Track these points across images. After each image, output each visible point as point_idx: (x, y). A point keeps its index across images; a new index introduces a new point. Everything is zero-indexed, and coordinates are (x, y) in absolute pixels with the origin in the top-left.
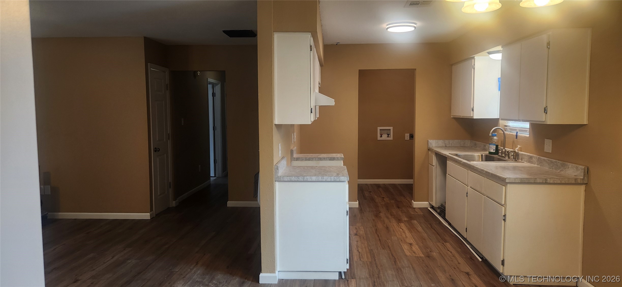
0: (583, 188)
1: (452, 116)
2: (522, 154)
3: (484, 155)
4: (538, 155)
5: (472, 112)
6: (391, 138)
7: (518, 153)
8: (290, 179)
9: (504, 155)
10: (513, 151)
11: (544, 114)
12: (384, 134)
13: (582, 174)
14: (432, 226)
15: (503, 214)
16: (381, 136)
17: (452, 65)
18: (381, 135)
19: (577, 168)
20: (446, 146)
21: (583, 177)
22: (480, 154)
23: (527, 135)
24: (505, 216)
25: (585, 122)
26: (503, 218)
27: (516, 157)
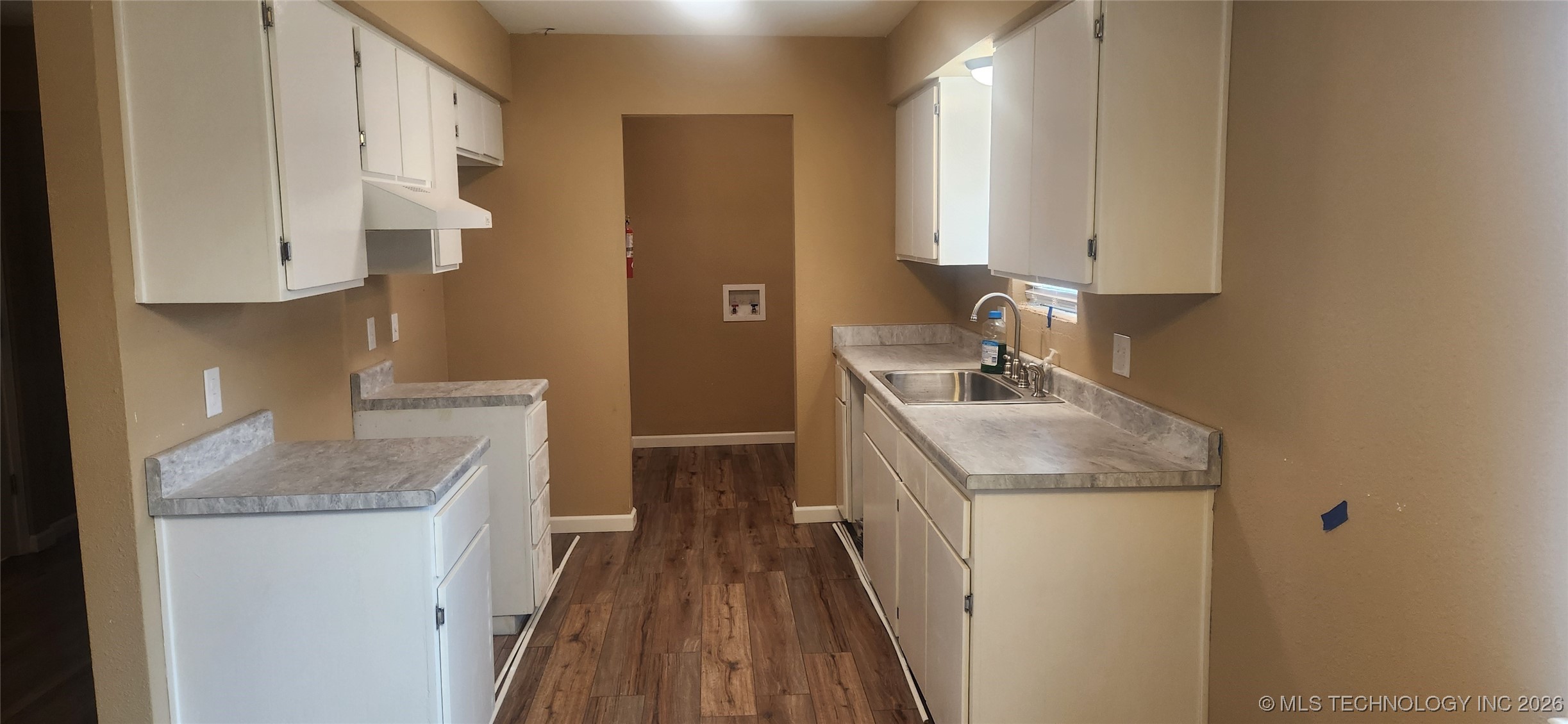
0: (1207, 498)
1: (900, 255)
2: (1061, 376)
3: (966, 373)
4: (1100, 383)
5: (935, 245)
6: (761, 316)
7: (1050, 371)
8: (209, 506)
9: (1016, 377)
10: (1035, 368)
11: (1088, 260)
12: (743, 303)
13: (1205, 455)
14: (823, 589)
15: (966, 592)
16: (734, 311)
17: (895, 105)
18: (732, 306)
19: (1191, 435)
20: (883, 344)
21: (1207, 466)
22: (956, 373)
23: (1073, 318)
24: (969, 597)
25: (1214, 287)
26: (966, 606)
27: (1042, 387)
